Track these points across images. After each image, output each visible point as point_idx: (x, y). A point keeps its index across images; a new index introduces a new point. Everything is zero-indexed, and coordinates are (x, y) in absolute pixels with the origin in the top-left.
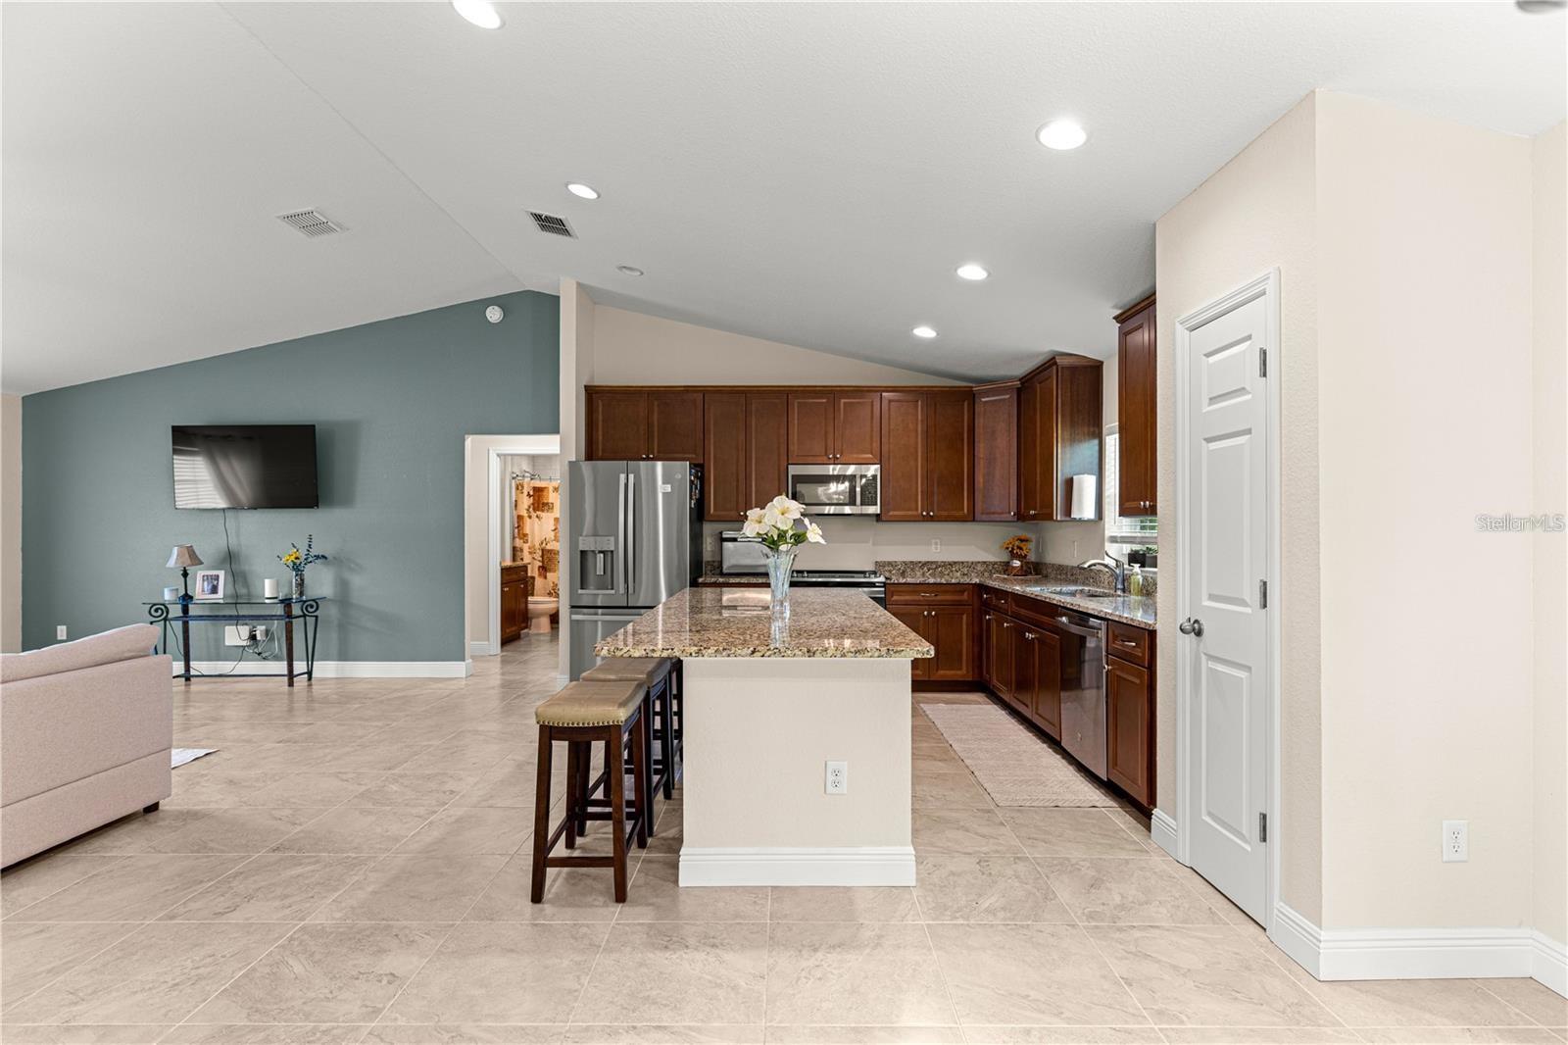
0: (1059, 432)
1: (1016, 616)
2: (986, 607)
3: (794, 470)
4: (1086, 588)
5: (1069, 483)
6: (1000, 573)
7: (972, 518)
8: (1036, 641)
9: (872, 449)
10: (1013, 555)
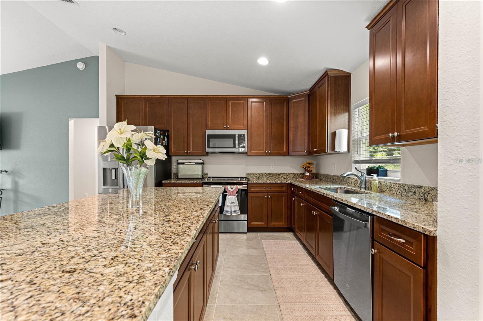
0: (329, 108)
2: (293, 194)
3: (208, 132)
4: (343, 187)
5: (334, 134)
6: (300, 178)
7: (287, 154)
8: (318, 216)
9: (243, 124)
10: (306, 170)
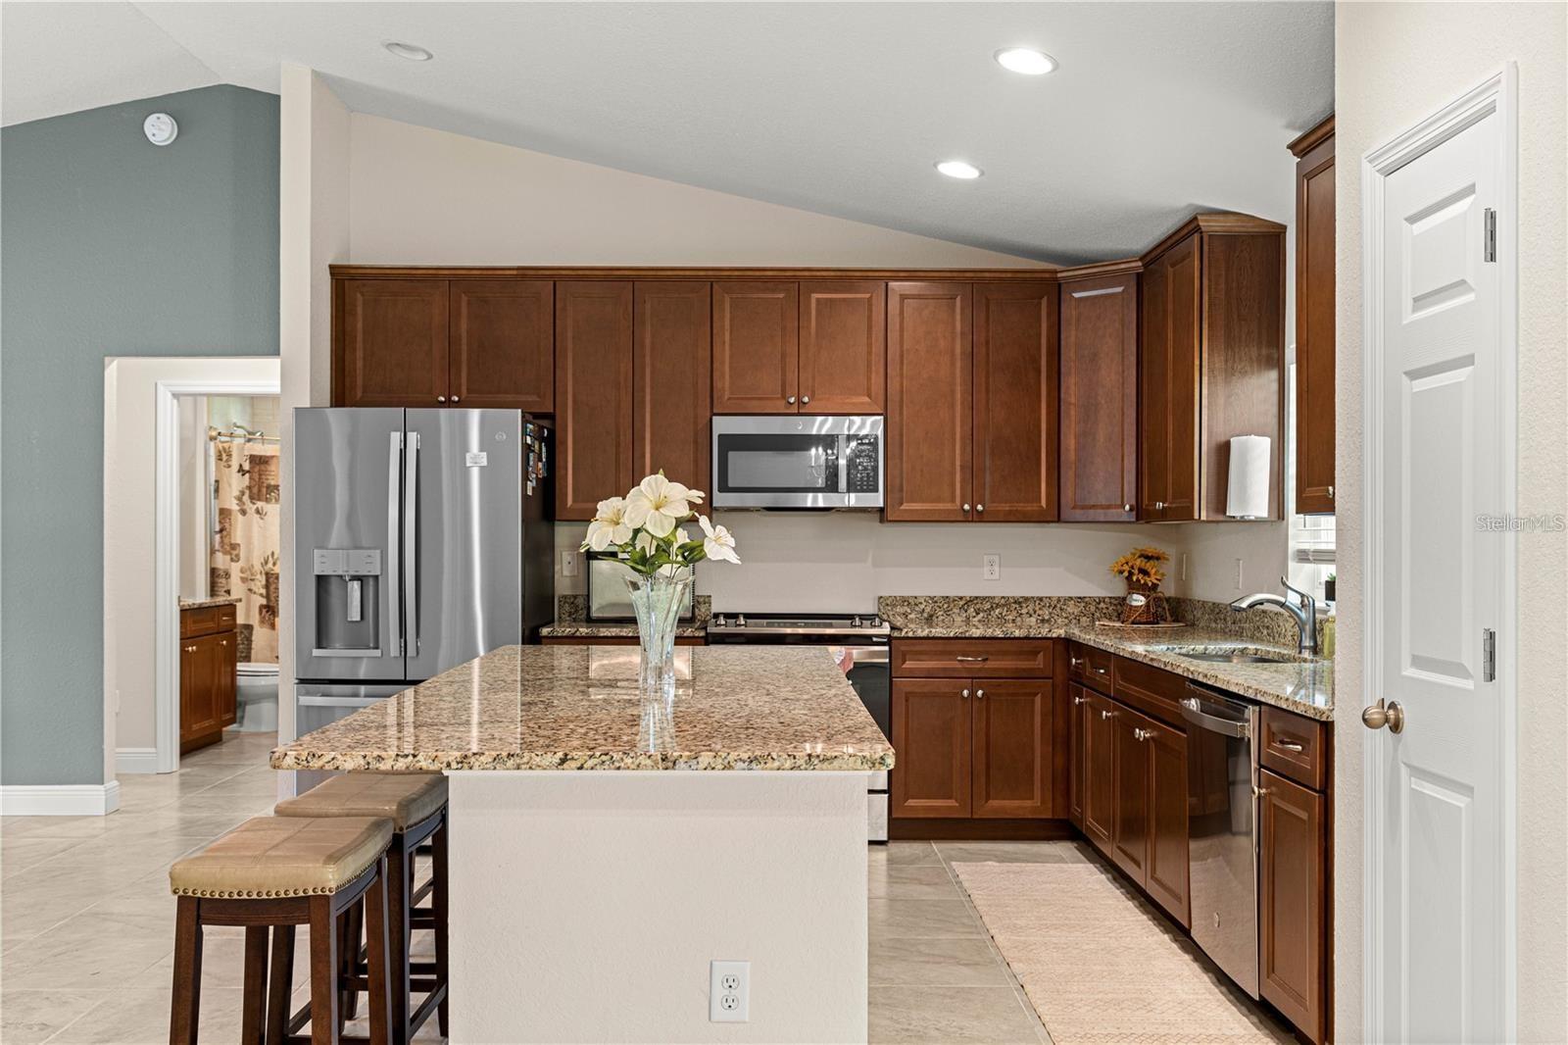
0: (1205, 355)
1: (1122, 699)
2: (1077, 680)
3: (723, 425)
4: (1252, 647)
5: (1223, 451)
6: (1110, 619)
7: (1054, 515)
8: (1152, 745)
9: (869, 389)
10: (1133, 587)
